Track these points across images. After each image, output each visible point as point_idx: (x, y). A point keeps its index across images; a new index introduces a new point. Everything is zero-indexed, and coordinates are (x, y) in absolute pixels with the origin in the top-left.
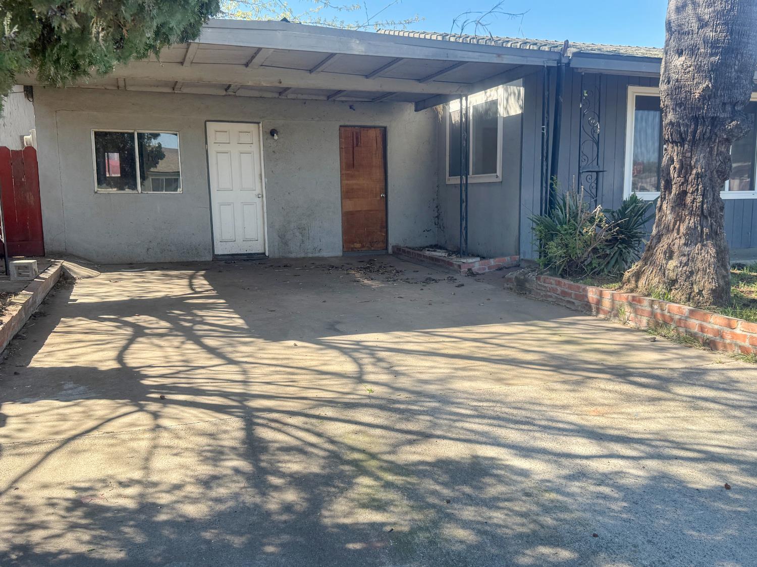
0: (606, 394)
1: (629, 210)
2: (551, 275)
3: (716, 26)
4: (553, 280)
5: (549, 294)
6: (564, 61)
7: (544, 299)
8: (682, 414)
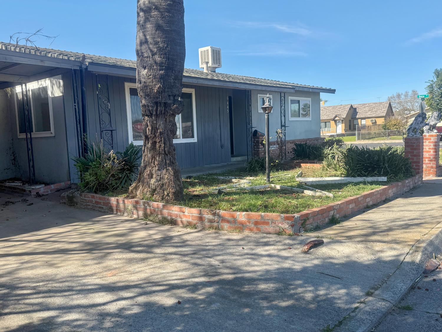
0: (118, 262)
1: (129, 152)
2: (89, 193)
3: (161, 55)
4: (90, 195)
5: (88, 204)
6: (84, 67)
7: (86, 207)
8: (158, 265)
